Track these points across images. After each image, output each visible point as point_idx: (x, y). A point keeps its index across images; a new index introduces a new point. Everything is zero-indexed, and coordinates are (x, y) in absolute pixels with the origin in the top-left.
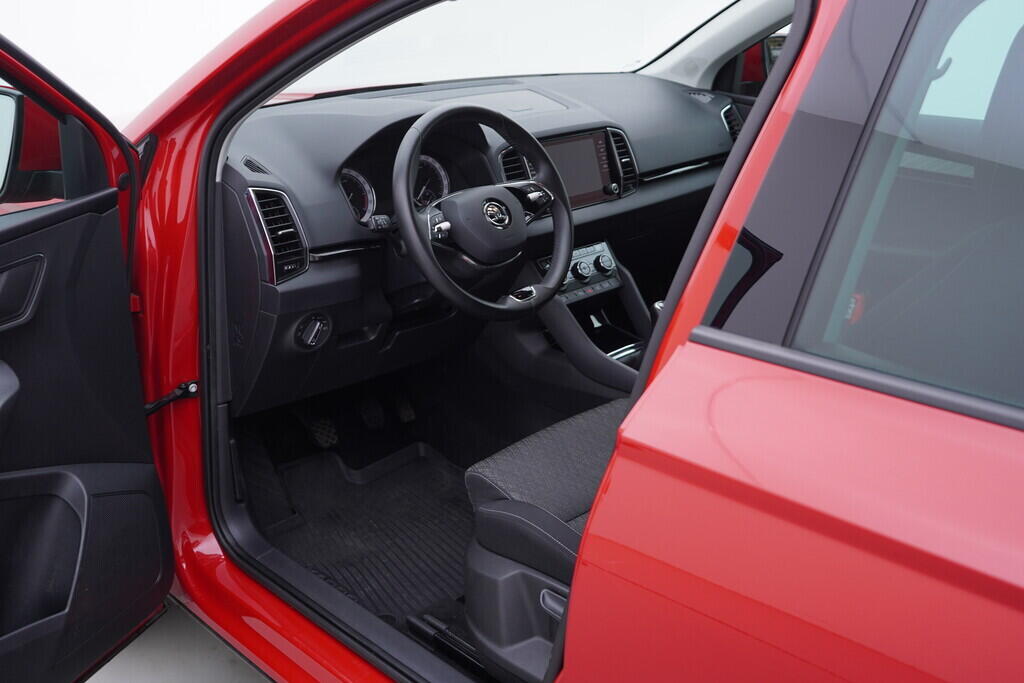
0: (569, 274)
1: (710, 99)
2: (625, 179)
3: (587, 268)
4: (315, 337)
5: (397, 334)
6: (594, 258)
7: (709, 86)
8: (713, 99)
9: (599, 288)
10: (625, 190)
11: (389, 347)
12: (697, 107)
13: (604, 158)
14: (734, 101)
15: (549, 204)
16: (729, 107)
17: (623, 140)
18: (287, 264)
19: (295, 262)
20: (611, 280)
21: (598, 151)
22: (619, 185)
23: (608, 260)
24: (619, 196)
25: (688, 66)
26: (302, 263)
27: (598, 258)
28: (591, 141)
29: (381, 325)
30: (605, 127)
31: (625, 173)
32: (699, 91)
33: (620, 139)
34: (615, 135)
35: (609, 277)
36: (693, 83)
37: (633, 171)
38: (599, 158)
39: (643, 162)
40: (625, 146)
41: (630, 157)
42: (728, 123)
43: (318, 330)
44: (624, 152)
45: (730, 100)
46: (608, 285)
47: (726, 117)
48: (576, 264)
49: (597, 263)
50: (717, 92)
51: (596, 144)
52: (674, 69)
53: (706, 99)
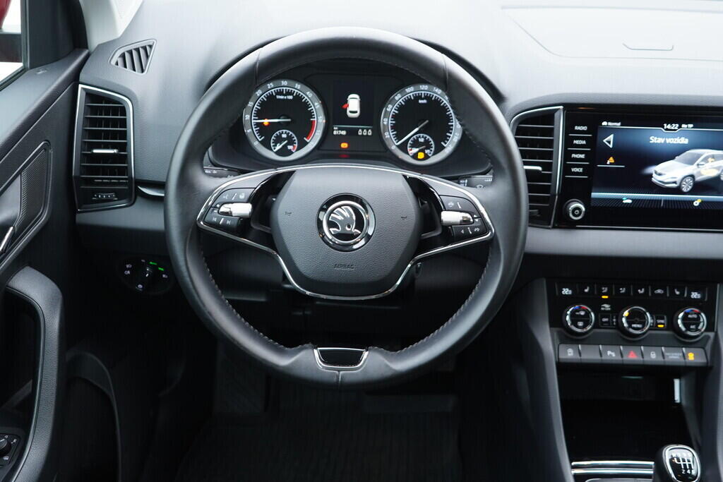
9: (652, 356)
18: (103, 191)
19: (112, 191)
20: (690, 350)
35: (689, 345)
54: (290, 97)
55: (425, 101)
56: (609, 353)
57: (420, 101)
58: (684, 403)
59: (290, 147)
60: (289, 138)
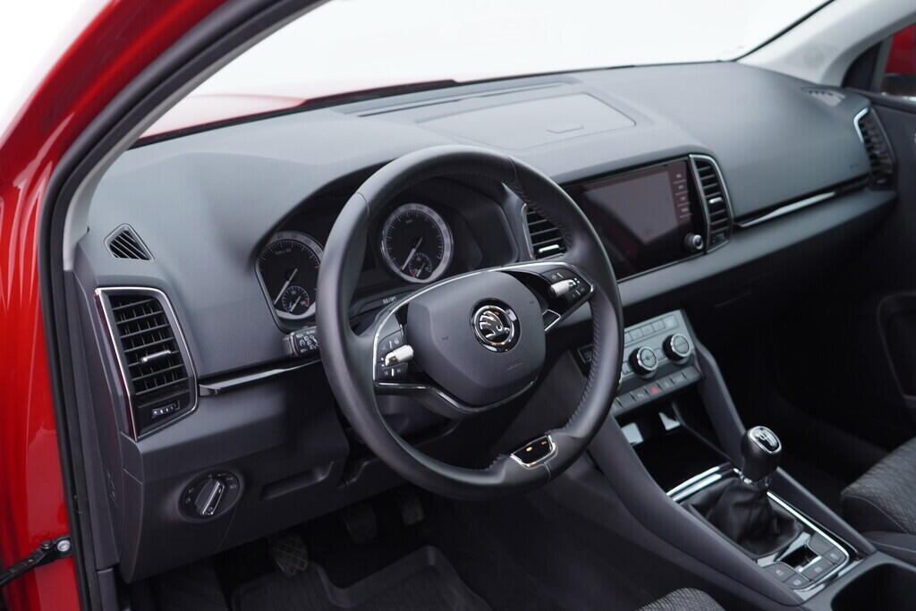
0: (625, 367)
1: (839, 101)
2: (713, 228)
3: (651, 358)
4: (212, 505)
5: (366, 464)
6: (663, 338)
7: (837, 82)
8: (843, 100)
9: (667, 385)
10: (710, 243)
11: (354, 480)
12: (819, 111)
13: (683, 198)
14: (874, 103)
15: (587, 297)
16: (864, 112)
17: (712, 170)
18: (158, 406)
19: (174, 401)
20: (685, 371)
21: (674, 189)
22: (704, 238)
23: (684, 342)
24: (704, 252)
25: (809, 54)
26: (185, 402)
27: (668, 339)
28: (665, 175)
29: (332, 463)
30: (687, 155)
31: (713, 219)
32: (823, 88)
33: (707, 168)
34: (700, 163)
35: (683, 366)
36: (816, 77)
37: (726, 215)
38: (677, 200)
39: (741, 200)
40: (716, 179)
41: (722, 195)
42: (864, 133)
43: (217, 494)
44: (714, 186)
45: (866, 102)
46: (681, 379)
47: (861, 126)
48: (636, 352)
49: (666, 346)
50: (849, 89)
51: (673, 178)
52: (790, 58)
53: (833, 100)
54: (289, 250)
55: (410, 221)
56: (639, 395)
57: (407, 222)
58: (684, 424)
59: (303, 303)
60: (299, 293)
